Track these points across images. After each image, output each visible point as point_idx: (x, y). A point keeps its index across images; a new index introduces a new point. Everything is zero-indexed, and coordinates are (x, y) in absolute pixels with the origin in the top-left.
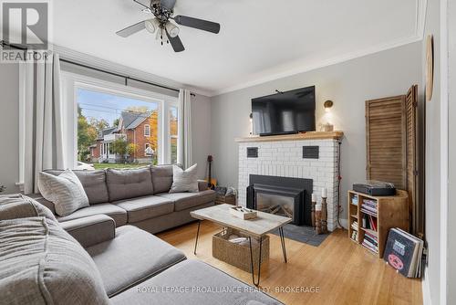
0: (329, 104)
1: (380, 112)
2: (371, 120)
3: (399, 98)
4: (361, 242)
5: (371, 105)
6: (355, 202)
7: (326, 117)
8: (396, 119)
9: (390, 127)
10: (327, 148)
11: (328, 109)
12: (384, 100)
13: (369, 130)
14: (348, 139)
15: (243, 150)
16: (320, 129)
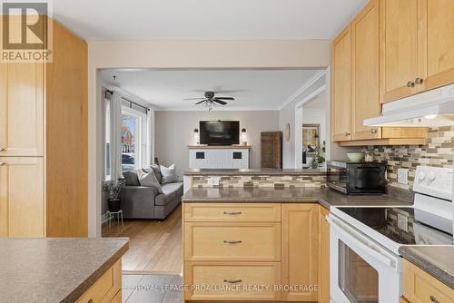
0: (244, 130)
1: (266, 138)
2: (263, 141)
3: (272, 133)
5: (263, 134)
7: (243, 137)
9: (269, 145)
10: (245, 153)
11: (244, 133)
12: (267, 133)
13: (262, 145)
14: (254, 149)
15: (193, 153)
16: (241, 144)
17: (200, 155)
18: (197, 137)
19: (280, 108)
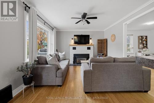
0: (91, 39)
1: (100, 42)
2: (98, 43)
3: (102, 40)
5: (98, 40)
6: (98, 57)
7: (91, 41)
8: (102, 43)
9: (101, 44)
10: (92, 47)
12: (100, 40)
13: (98, 44)
14: (94, 46)
15: (71, 48)
16: (90, 44)
17: (74, 48)
18: (73, 41)
19: (104, 30)
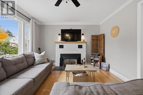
0: (83, 34)
1: (94, 38)
2: (93, 40)
3: (97, 35)
4: (94, 67)
5: (93, 36)
6: (92, 58)
7: (83, 37)
9: (96, 41)
10: (84, 45)
11: (83, 36)
12: (95, 36)
13: (92, 42)
15: (57, 46)
16: (82, 41)
17: (61, 47)
18: (60, 37)
